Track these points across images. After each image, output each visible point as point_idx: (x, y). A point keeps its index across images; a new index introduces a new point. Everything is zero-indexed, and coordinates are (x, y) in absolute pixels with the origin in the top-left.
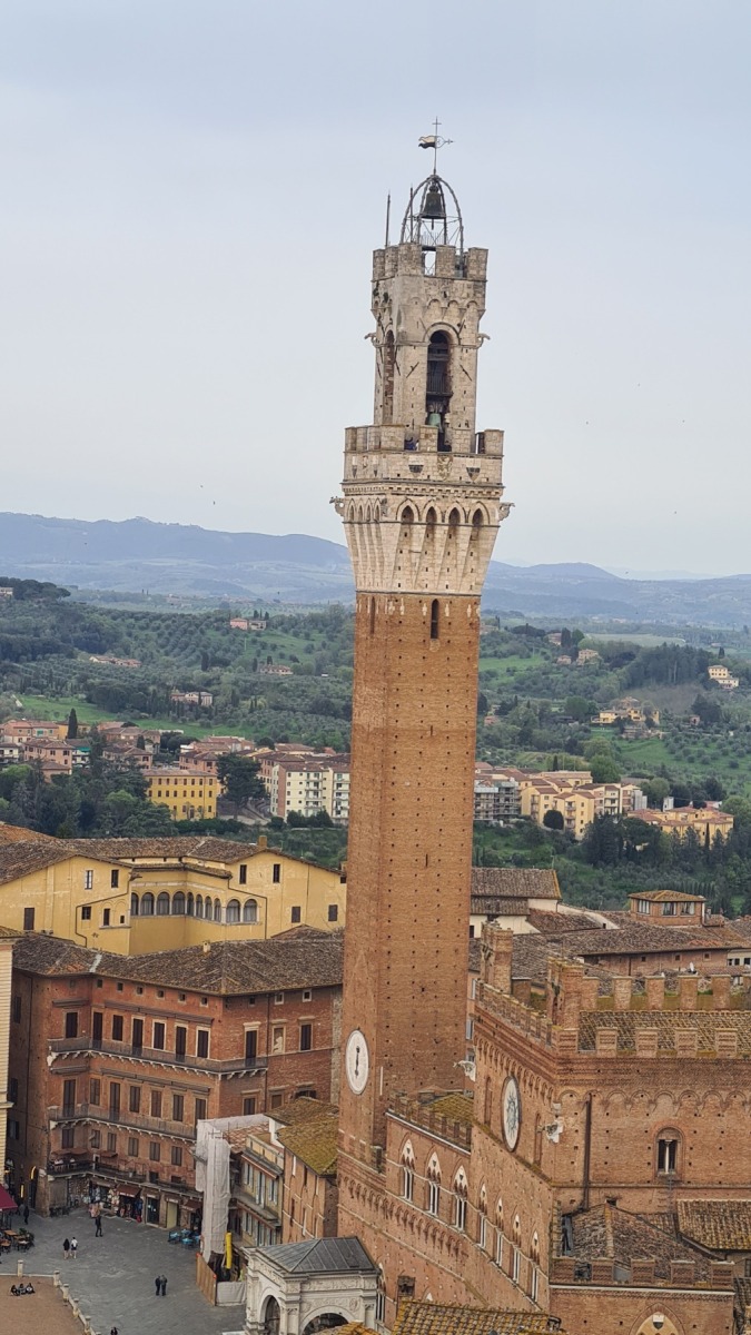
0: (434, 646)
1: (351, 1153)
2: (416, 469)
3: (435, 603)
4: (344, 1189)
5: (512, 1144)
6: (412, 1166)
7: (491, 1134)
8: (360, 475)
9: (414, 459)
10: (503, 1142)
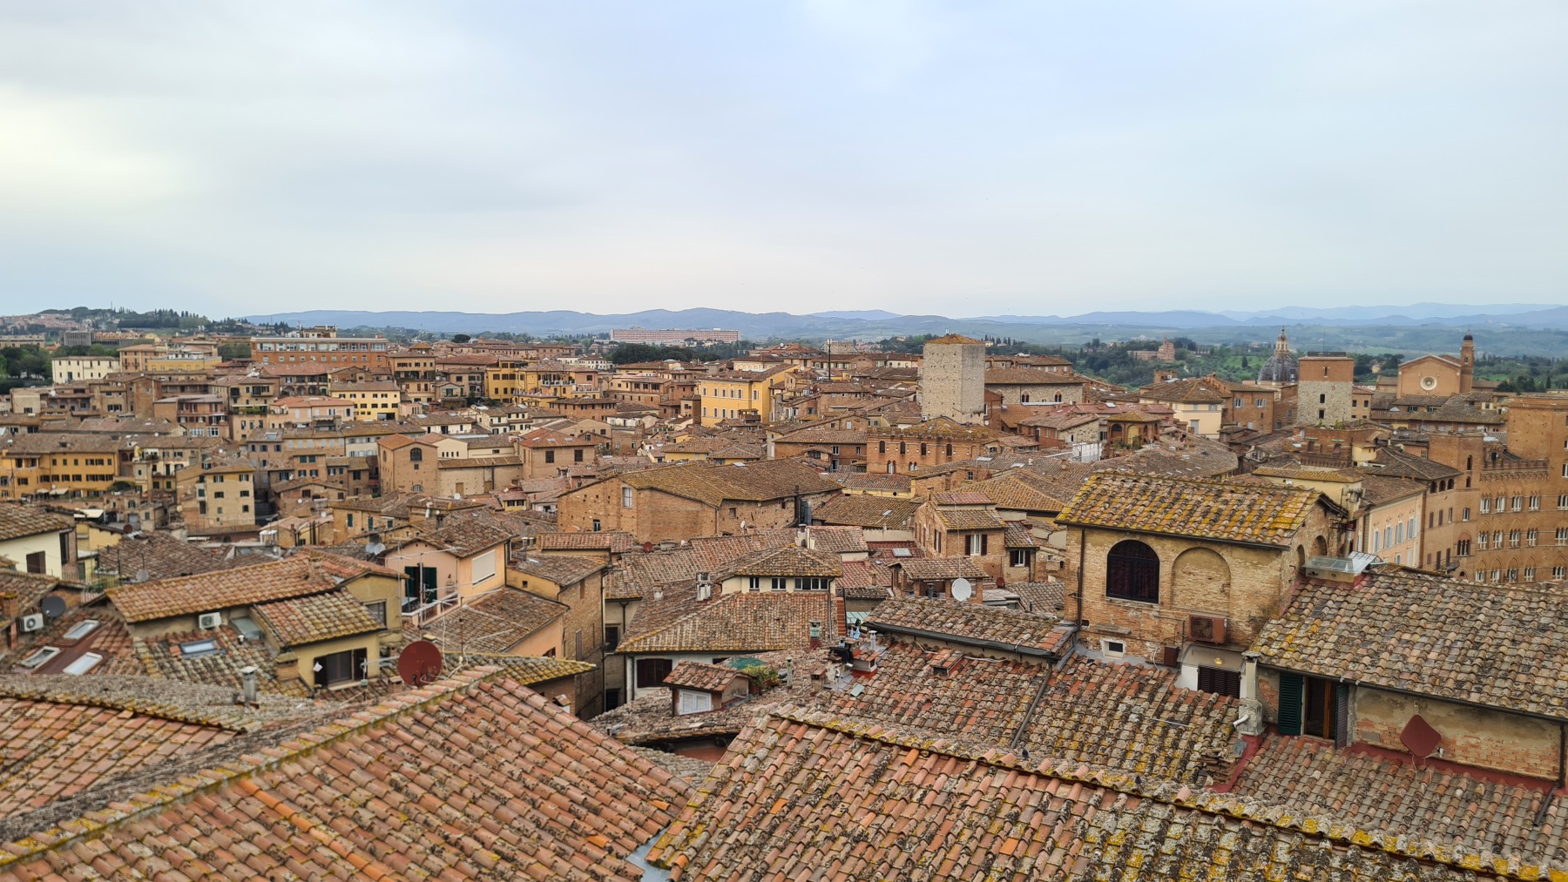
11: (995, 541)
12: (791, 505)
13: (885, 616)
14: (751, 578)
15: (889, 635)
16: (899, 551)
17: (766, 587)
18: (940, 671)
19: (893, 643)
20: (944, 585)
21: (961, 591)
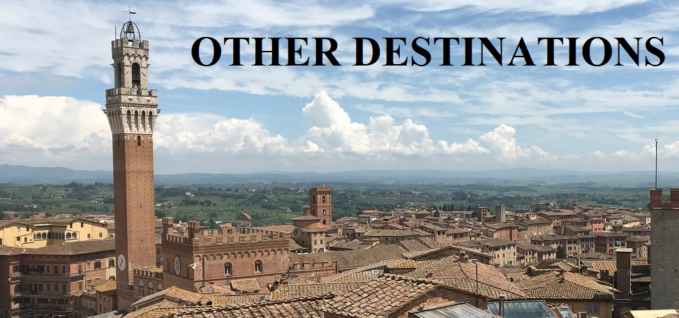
0: (139, 148)
1: (121, 287)
2: (131, 100)
3: (139, 137)
4: (120, 298)
5: (178, 273)
6: (143, 287)
7: (170, 273)
8: (112, 102)
9: (130, 97)
10: (176, 274)
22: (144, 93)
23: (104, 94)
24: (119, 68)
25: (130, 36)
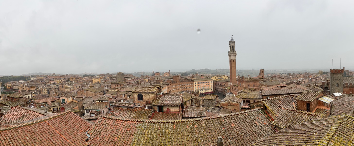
0: (234, 62)
1: (231, 88)
9: (232, 52)
11: (126, 95)
12: (103, 92)
13: (114, 104)
14: (99, 101)
15: (114, 106)
16: (115, 97)
17: (100, 102)
18: (120, 110)
19: (115, 107)
20: (120, 100)
21: (122, 101)
22: (234, 51)
23: (228, 52)
24: (230, 47)
25: (232, 40)
